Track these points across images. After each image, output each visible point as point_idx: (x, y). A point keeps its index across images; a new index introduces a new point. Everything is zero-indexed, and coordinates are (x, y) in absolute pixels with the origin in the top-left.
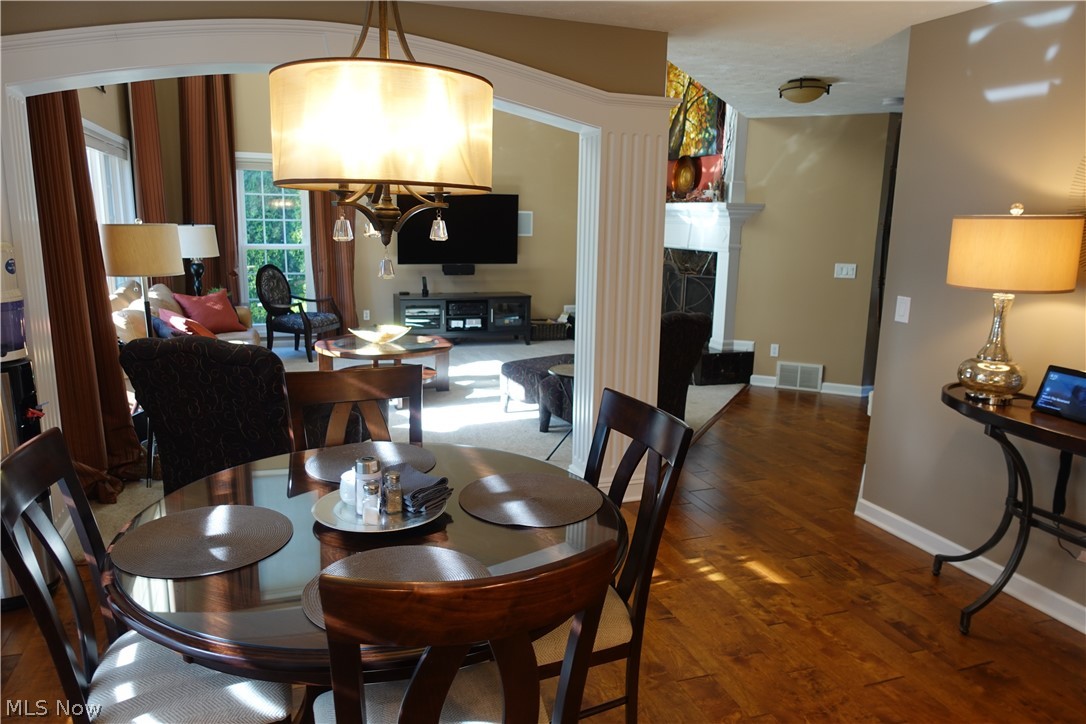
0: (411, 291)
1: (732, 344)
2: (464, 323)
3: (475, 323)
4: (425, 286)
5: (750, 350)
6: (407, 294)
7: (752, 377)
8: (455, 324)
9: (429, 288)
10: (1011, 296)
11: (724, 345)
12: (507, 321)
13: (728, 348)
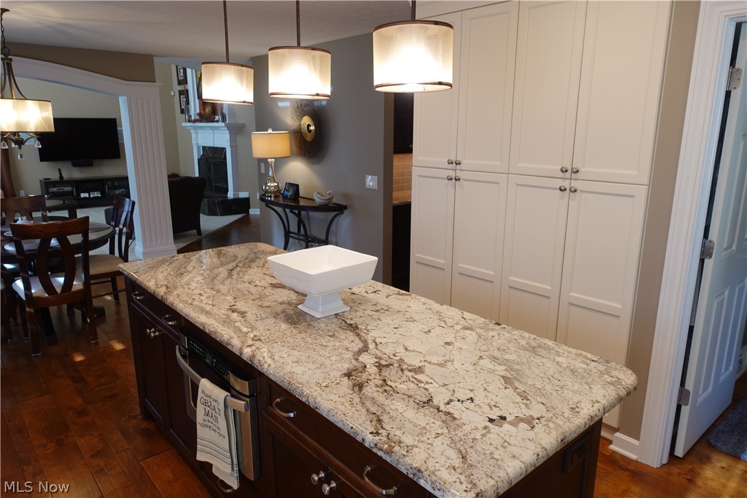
0: (51, 178)
1: (238, 194)
2: (89, 195)
3: (97, 194)
4: (61, 174)
5: (247, 196)
6: (50, 179)
7: (250, 210)
8: (83, 195)
9: (63, 175)
10: (273, 160)
11: (234, 195)
12: (117, 192)
13: (236, 197)
